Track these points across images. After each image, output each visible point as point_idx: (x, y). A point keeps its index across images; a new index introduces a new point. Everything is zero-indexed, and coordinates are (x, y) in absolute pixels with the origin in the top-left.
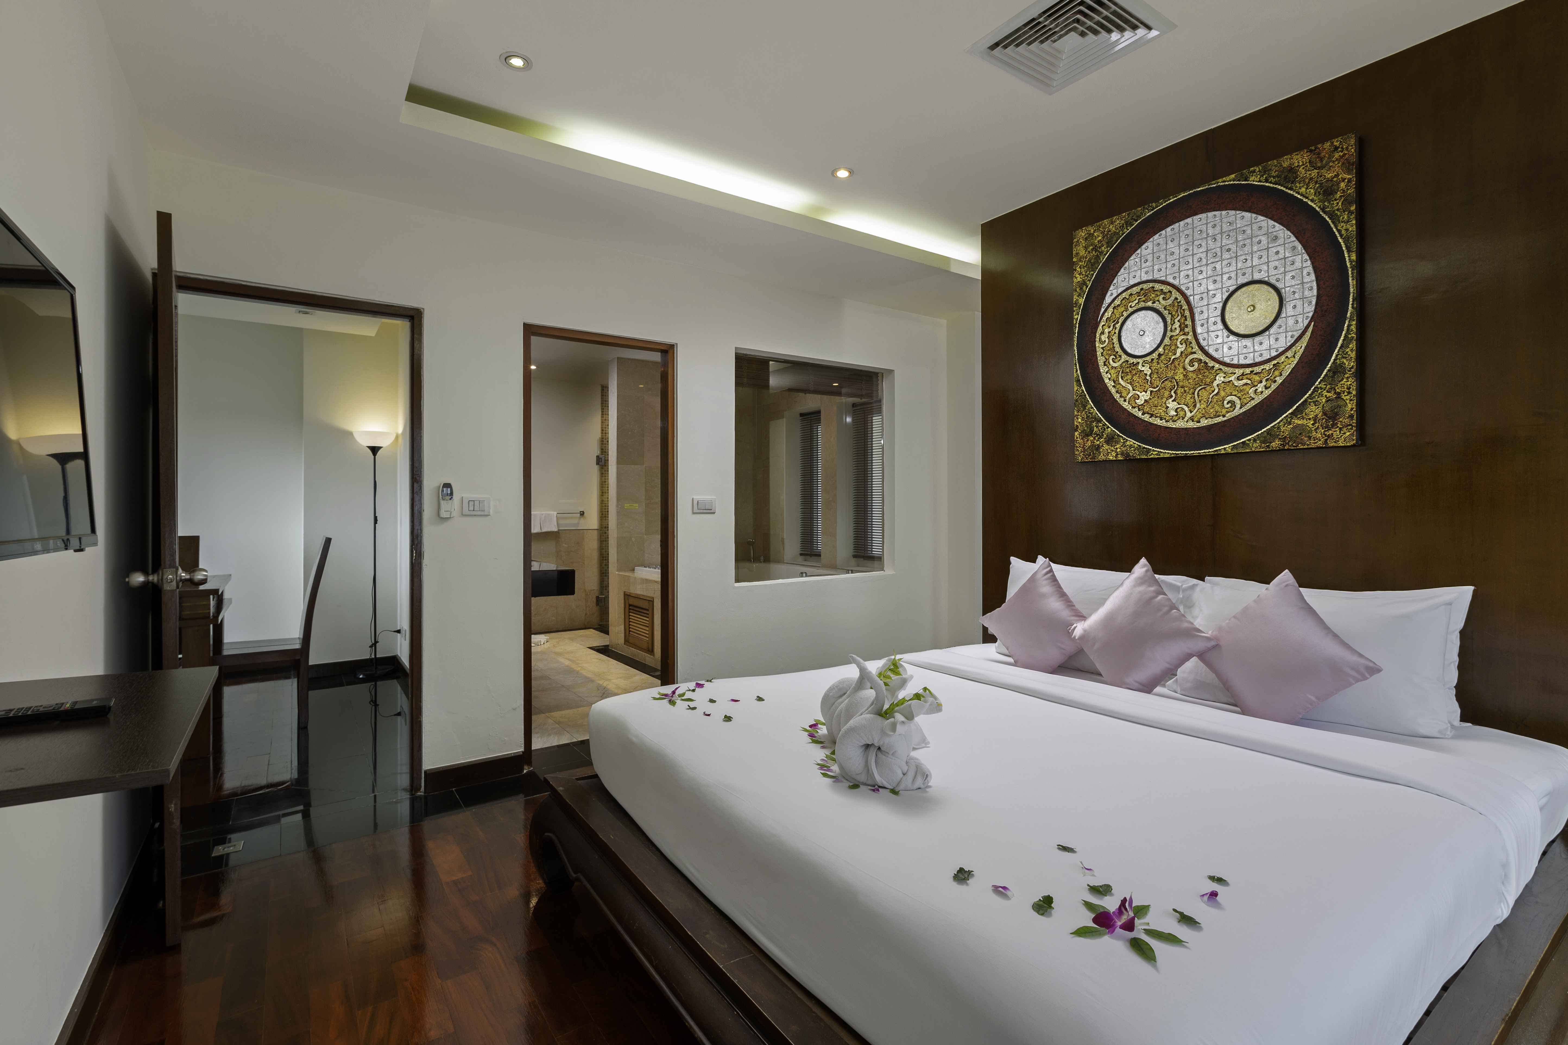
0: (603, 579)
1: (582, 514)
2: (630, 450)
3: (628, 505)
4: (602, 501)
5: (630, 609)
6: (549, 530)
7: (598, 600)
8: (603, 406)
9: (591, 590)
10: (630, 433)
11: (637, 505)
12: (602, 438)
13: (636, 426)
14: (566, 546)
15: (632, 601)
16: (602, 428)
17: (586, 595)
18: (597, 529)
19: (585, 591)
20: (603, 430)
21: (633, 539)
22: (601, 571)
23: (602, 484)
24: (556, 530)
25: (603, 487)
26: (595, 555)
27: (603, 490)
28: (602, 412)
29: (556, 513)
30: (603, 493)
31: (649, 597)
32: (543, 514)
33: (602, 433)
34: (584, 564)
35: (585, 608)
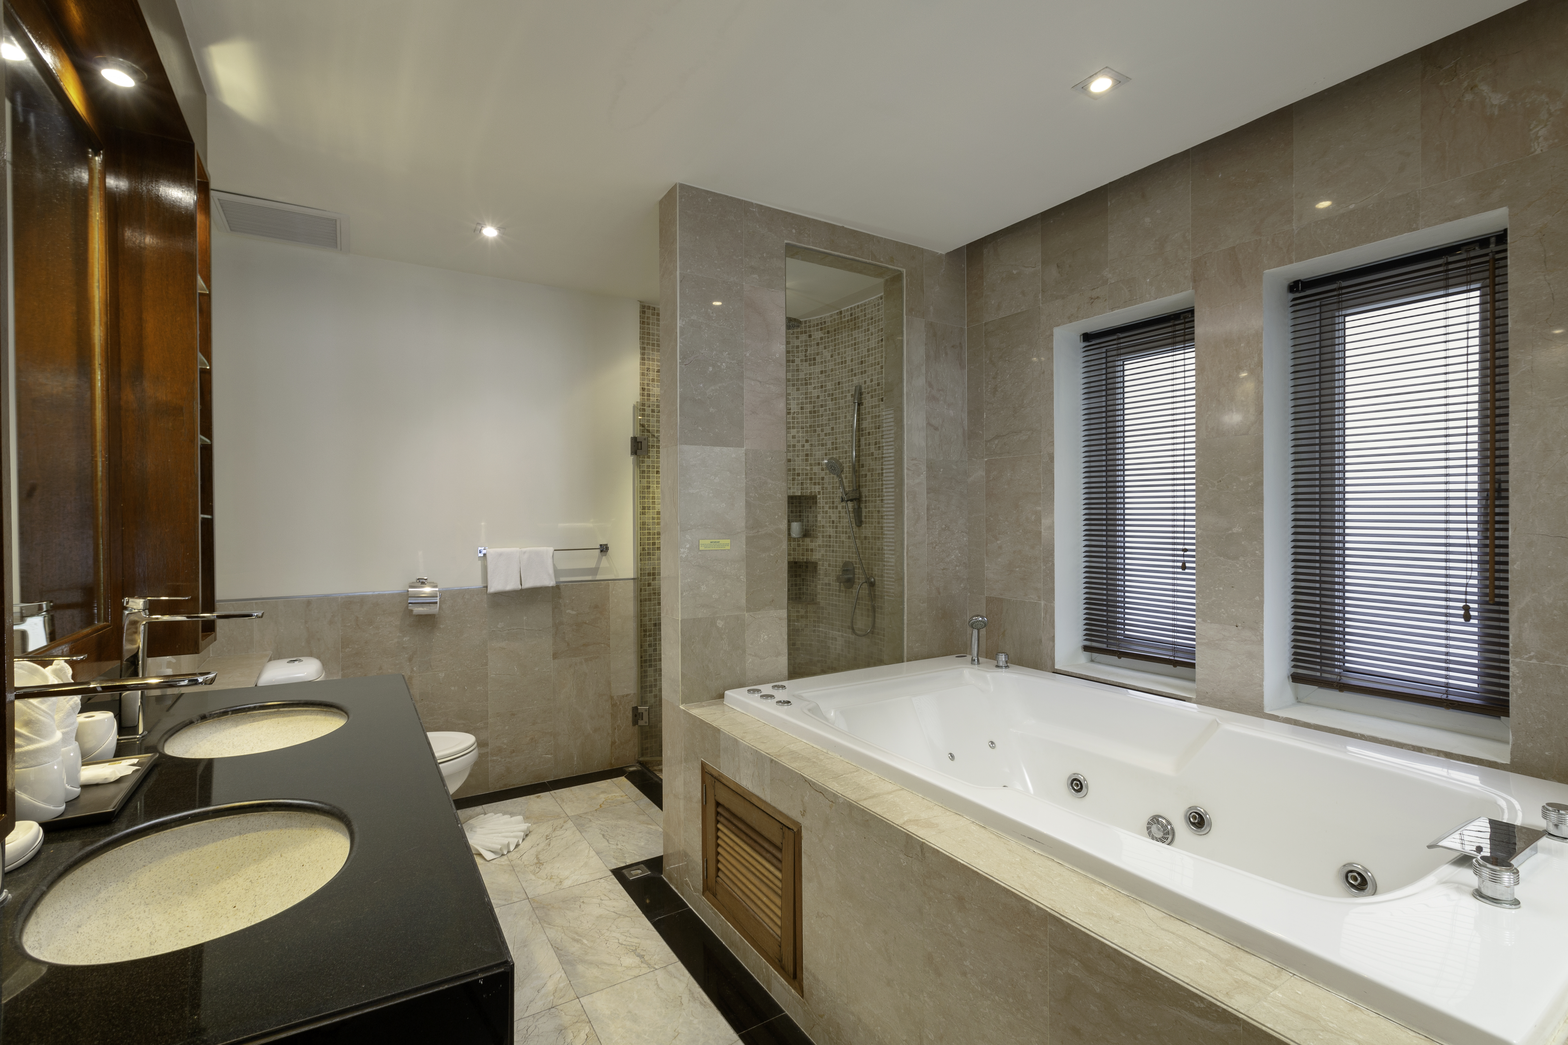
0: (646, 672)
1: (604, 549)
2: (711, 410)
3: (708, 542)
4: (644, 524)
5: (718, 813)
6: (538, 584)
7: (636, 715)
8: (643, 343)
9: (623, 696)
10: (711, 369)
11: (728, 541)
12: (643, 405)
13: (725, 354)
14: (574, 613)
15: (724, 797)
16: (642, 384)
17: (614, 705)
18: (634, 579)
19: (612, 698)
20: (643, 389)
21: (720, 624)
22: (641, 657)
23: (643, 492)
24: (550, 582)
25: (644, 498)
26: (631, 628)
27: (644, 503)
28: (643, 354)
29: (551, 549)
30: (644, 508)
31: (781, 813)
32: (525, 553)
33: (643, 395)
34: (609, 646)
35: (610, 732)
